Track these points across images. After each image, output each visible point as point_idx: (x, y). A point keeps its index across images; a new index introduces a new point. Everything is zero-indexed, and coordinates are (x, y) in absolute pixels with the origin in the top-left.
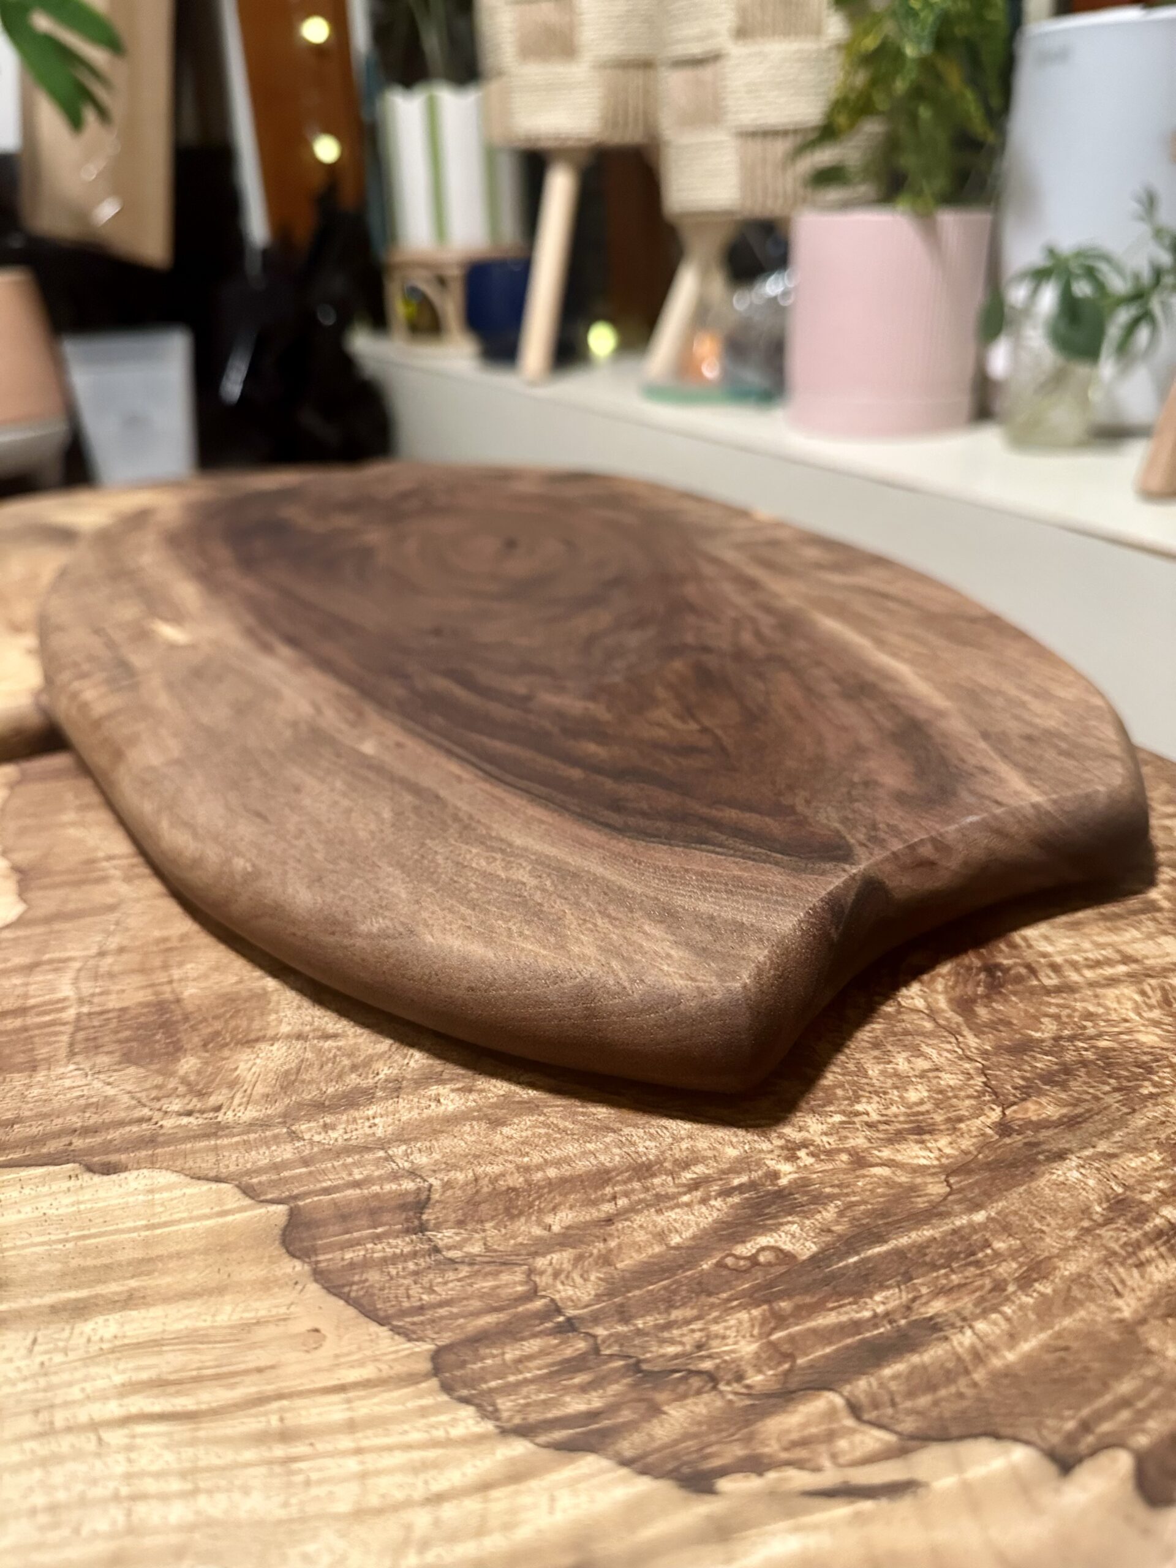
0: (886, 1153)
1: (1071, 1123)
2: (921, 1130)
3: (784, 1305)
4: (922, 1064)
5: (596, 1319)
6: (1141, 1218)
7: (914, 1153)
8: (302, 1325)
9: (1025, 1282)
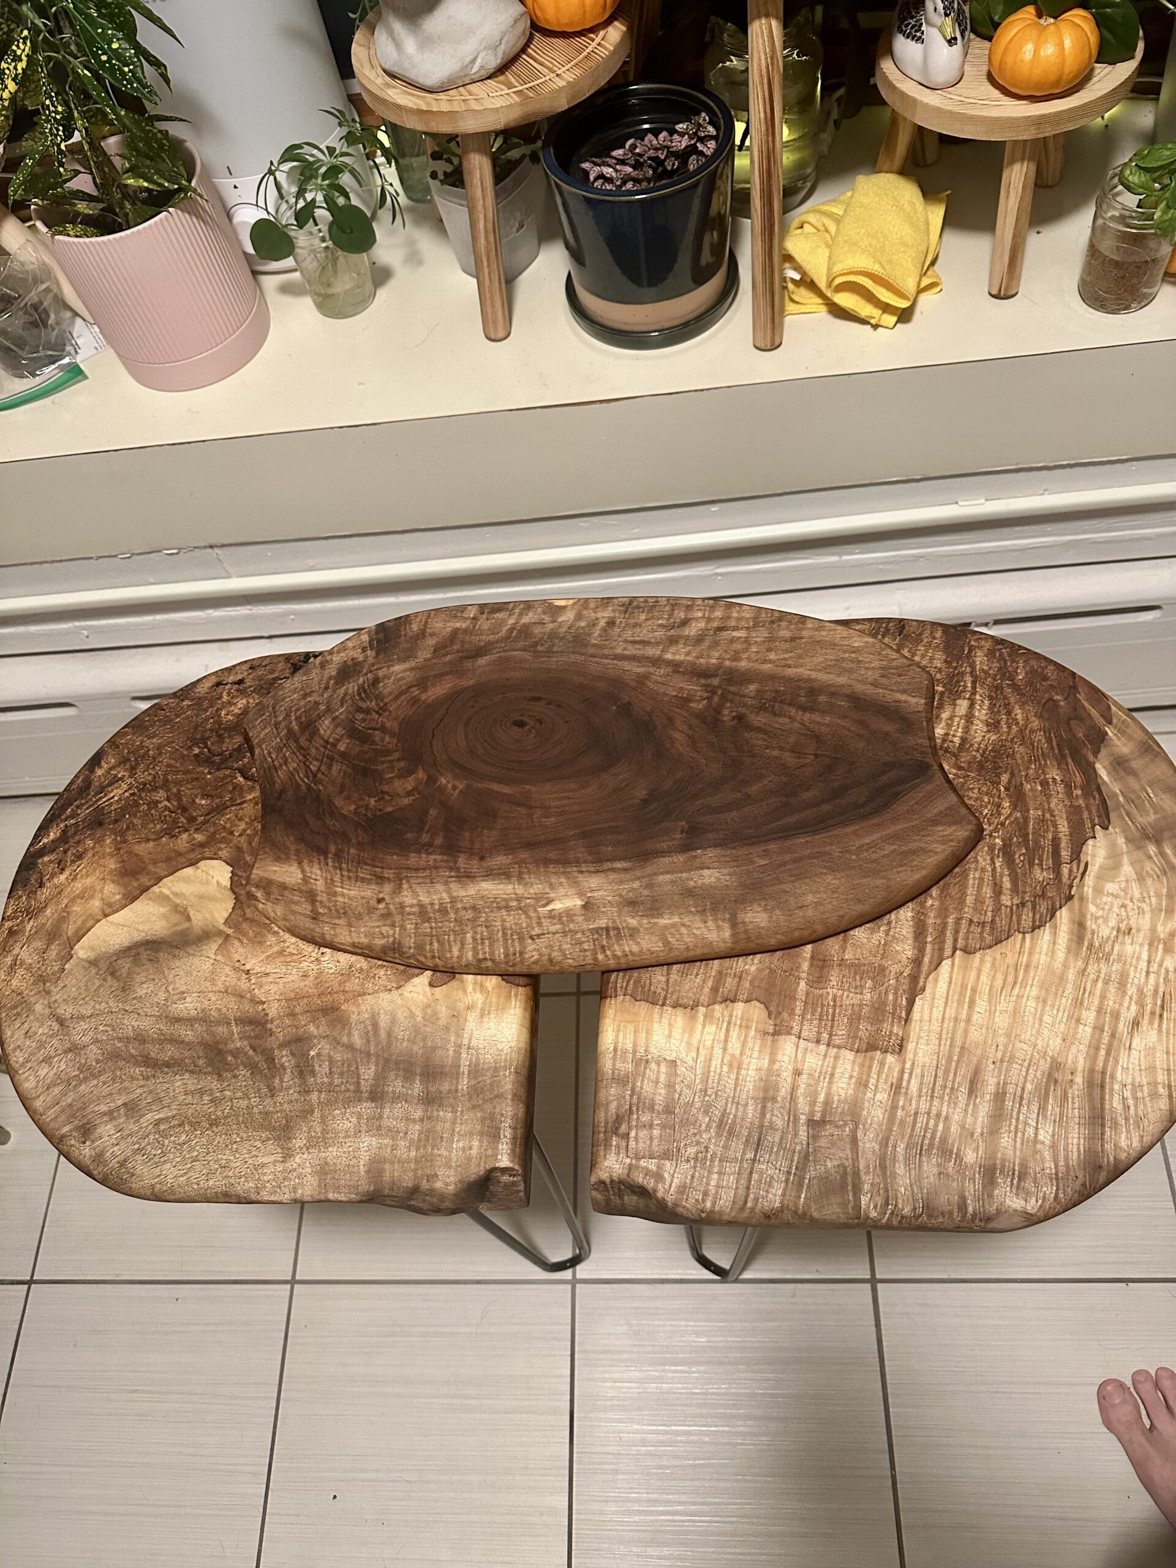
0: (1002, 818)
1: (1012, 775)
2: (999, 805)
3: (1037, 861)
4: (976, 791)
5: (1023, 898)
6: (1048, 783)
7: (1006, 812)
8: (998, 957)
9: (1053, 816)
